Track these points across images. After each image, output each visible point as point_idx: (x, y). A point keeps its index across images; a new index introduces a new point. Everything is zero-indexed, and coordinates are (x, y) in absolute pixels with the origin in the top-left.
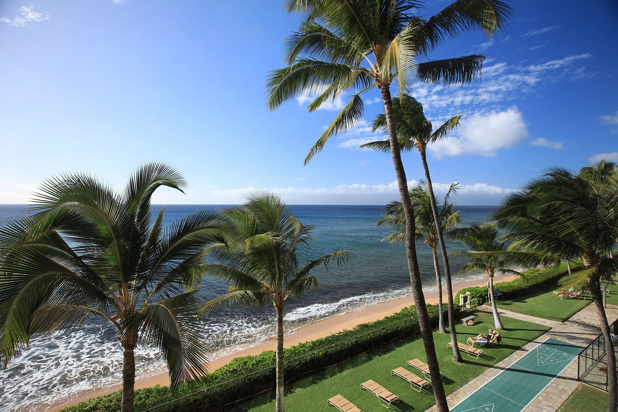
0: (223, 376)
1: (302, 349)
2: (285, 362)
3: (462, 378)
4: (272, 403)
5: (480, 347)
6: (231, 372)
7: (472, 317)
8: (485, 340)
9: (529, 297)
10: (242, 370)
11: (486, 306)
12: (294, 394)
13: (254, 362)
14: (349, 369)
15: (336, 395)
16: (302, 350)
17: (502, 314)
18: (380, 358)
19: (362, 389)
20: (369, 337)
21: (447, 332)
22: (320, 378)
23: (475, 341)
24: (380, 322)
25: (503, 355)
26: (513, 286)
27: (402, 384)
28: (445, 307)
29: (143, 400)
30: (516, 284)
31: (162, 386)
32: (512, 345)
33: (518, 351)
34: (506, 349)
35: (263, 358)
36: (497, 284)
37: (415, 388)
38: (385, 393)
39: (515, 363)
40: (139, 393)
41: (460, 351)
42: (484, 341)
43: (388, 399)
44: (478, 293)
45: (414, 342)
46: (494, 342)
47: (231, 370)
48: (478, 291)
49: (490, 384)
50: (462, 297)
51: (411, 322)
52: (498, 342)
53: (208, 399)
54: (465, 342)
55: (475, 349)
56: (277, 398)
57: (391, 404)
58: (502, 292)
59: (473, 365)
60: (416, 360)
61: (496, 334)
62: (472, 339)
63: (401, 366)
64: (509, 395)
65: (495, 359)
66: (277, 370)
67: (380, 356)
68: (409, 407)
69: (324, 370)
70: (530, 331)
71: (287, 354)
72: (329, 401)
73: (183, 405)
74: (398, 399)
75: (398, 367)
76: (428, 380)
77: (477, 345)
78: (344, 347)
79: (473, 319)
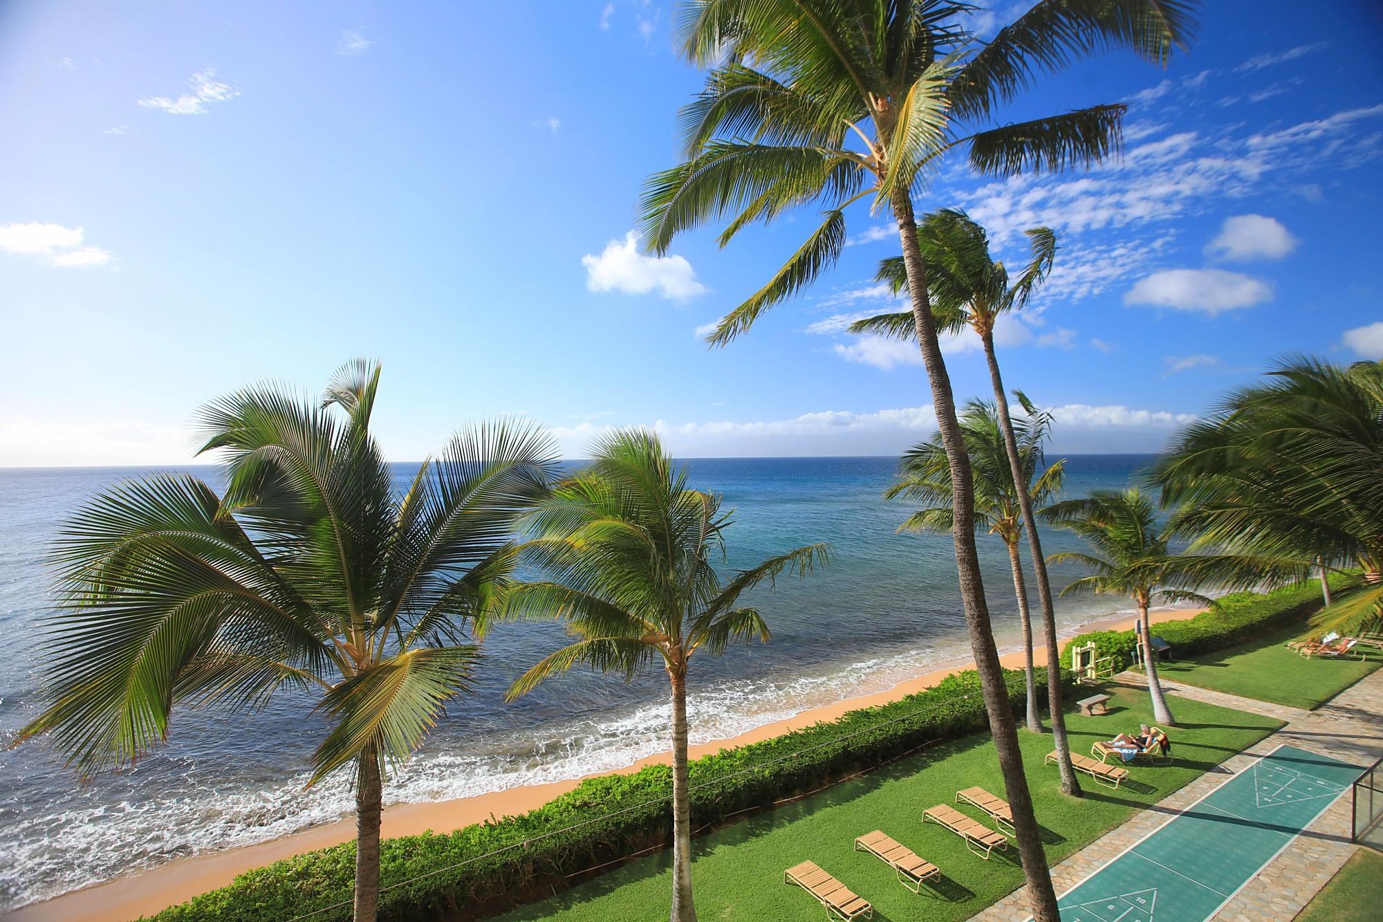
0: (561, 815)
1: (728, 761)
2: (692, 790)
3: (1083, 832)
4: (665, 875)
5: (1121, 763)
6: (577, 808)
7: (1101, 697)
8: (1132, 749)
9: (1232, 655)
10: (599, 804)
11: (1131, 673)
12: (712, 857)
13: (626, 787)
14: (826, 806)
15: (802, 861)
16: (727, 765)
17: (1170, 693)
18: (897, 784)
19: (859, 850)
20: (871, 739)
21: (1045, 730)
22: (767, 825)
23: (1110, 750)
24: (895, 707)
25: (1176, 781)
26: (1194, 629)
27: (947, 841)
28: (1040, 676)
29: (400, 861)
30: (1201, 625)
31: (437, 833)
32: (1195, 760)
33: (1208, 774)
34: (1181, 769)
35: (645, 780)
36: (1156, 625)
37: (976, 850)
38: (910, 860)
39: (1202, 801)
40: (390, 847)
41: (1075, 772)
42: (1131, 751)
43: (917, 873)
44: (1113, 644)
45: (972, 751)
46: (1153, 754)
47: (578, 803)
48: (1112, 640)
49: (1146, 846)
50: (1077, 653)
51: (962, 706)
52: (1164, 753)
53: (531, 864)
54: (1086, 752)
55: (1109, 767)
56: (676, 863)
57: (923, 884)
58: (1168, 643)
59: (1106, 803)
60: (977, 789)
61: (1157, 734)
62: (1103, 745)
63: (942, 802)
64: (1191, 871)
65: (1157, 790)
66: (675, 805)
67: (897, 779)
68: (963, 893)
69: (772, 808)
70: (1237, 730)
71: (694, 772)
72: (786, 875)
73: (480, 873)
74: (938, 873)
75: (937, 804)
76: (1004, 834)
77: (1116, 760)
78: (818, 759)
79: (1103, 703)
